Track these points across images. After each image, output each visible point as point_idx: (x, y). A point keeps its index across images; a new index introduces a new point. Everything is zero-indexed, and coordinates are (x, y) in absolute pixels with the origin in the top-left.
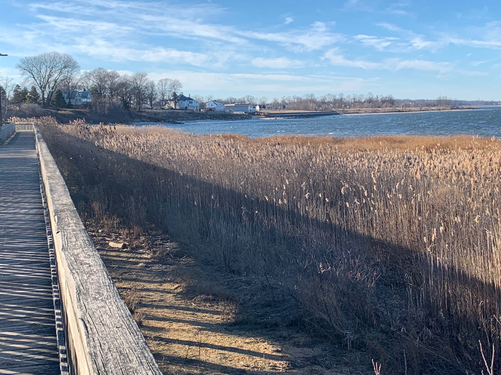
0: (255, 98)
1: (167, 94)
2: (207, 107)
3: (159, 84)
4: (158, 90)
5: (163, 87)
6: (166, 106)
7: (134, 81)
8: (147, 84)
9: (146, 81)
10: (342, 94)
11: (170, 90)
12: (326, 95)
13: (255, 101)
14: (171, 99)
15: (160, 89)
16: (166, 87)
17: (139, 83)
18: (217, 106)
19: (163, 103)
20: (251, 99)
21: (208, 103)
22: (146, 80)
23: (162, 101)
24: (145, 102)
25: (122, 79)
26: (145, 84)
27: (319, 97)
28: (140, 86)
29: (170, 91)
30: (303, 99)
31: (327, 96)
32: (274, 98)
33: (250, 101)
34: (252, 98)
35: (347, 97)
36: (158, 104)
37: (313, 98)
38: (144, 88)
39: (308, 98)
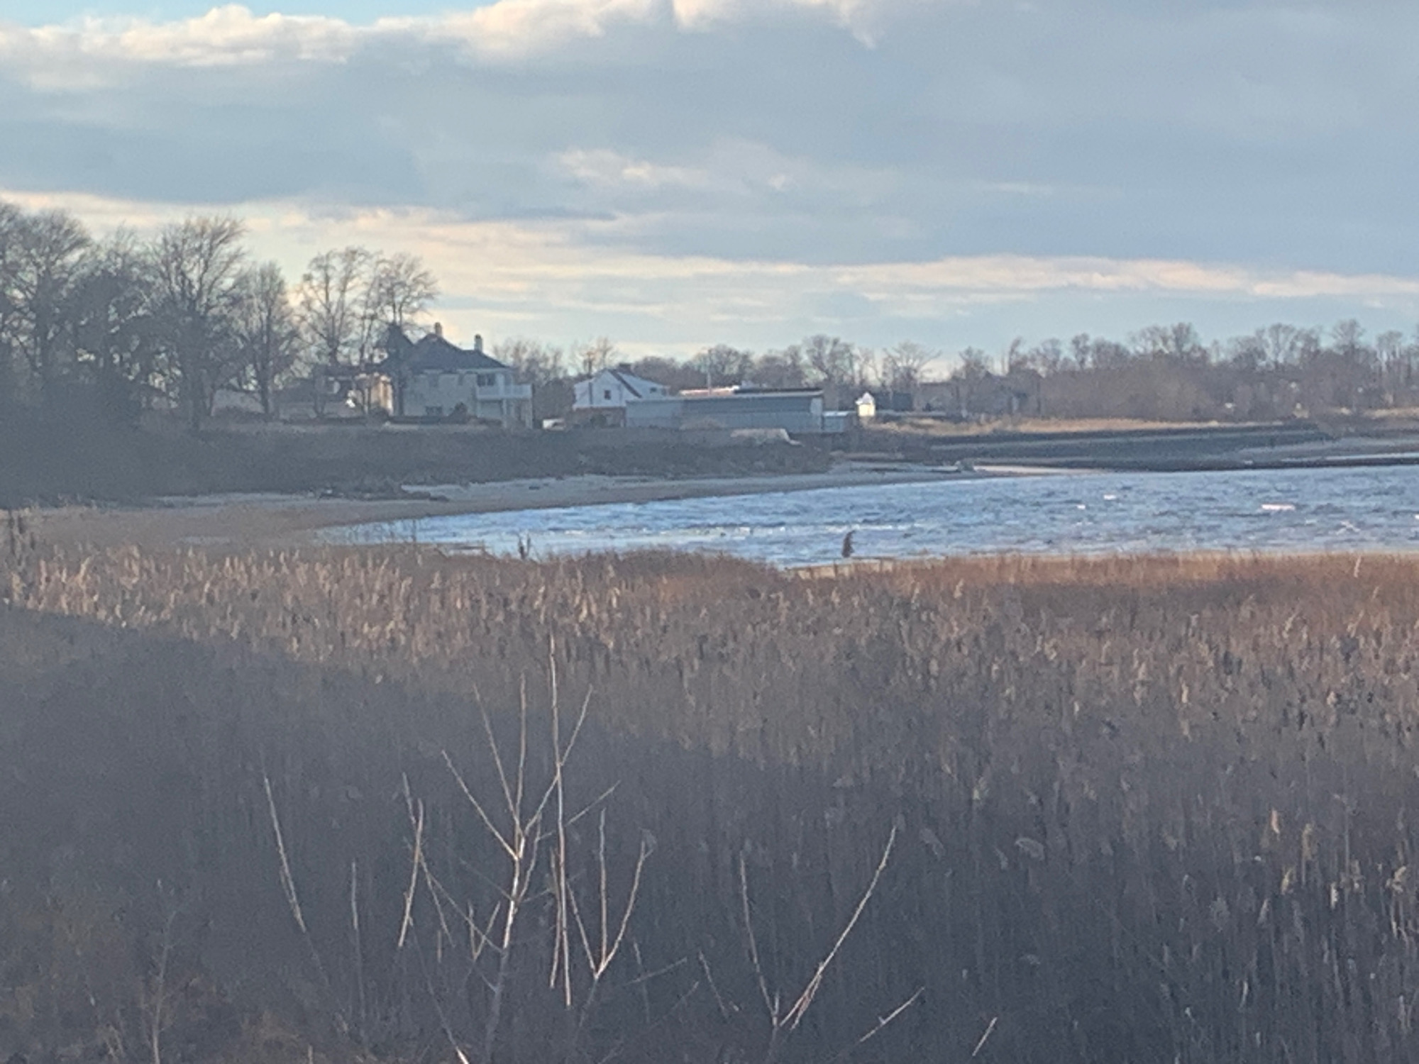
0: (856, 351)
1: (353, 336)
2: (582, 403)
3: (308, 278)
4: (304, 311)
5: (334, 296)
6: (350, 403)
7: (167, 264)
8: (242, 281)
9: (236, 267)
10: (1353, 325)
11: (370, 311)
12: (1260, 332)
13: (856, 367)
14: (377, 360)
15: (317, 305)
16: (349, 297)
17: (194, 276)
18: (632, 398)
19: (329, 385)
20: (833, 356)
21: (586, 383)
22: (235, 257)
23: (328, 372)
24: (234, 381)
25: (102, 256)
26: (228, 282)
27: (1224, 343)
28: (200, 293)
29: (373, 317)
30: (1132, 351)
31: (1266, 337)
32: (969, 352)
33: (827, 365)
34: (838, 349)
35: (1380, 339)
36: (304, 391)
37: (1187, 347)
38: (224, 300)
39: (1160, 346)
